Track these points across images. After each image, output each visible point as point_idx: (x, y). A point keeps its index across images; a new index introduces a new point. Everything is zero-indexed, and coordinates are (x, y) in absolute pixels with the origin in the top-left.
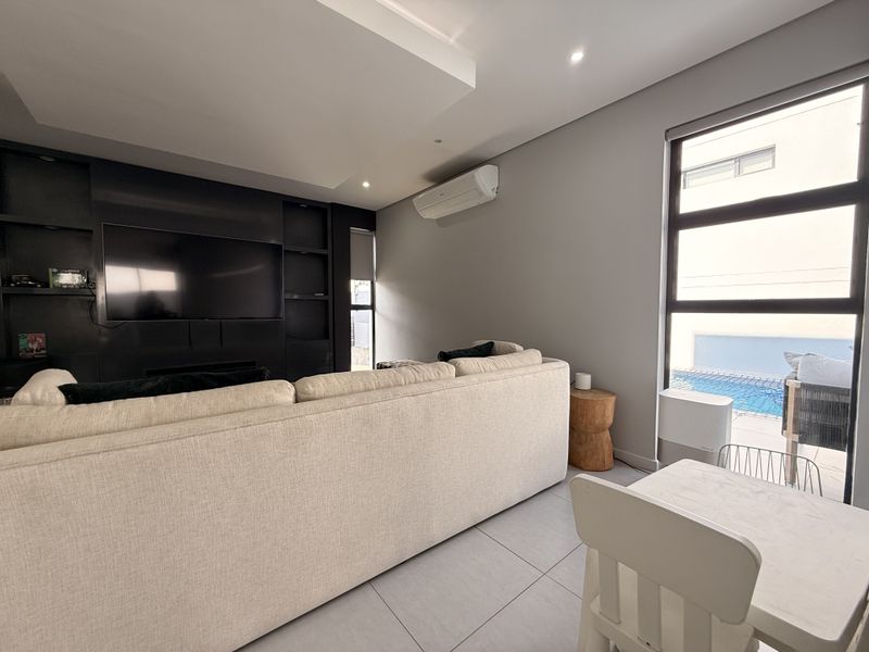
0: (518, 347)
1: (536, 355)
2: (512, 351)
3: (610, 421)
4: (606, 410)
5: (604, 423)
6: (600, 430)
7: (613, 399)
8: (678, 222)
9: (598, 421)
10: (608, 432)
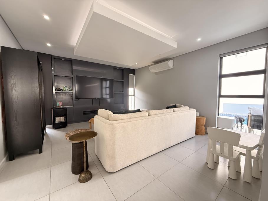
0: (183, 106)
1: (188, 108)
2: (181, 107)
3: (205, 123)
4: (204, 121)
5: (203, 124)
6: (202, 125)
7: (205, 118)
8: (221, 76)
9: (202, 123)
10: (204, 126)
